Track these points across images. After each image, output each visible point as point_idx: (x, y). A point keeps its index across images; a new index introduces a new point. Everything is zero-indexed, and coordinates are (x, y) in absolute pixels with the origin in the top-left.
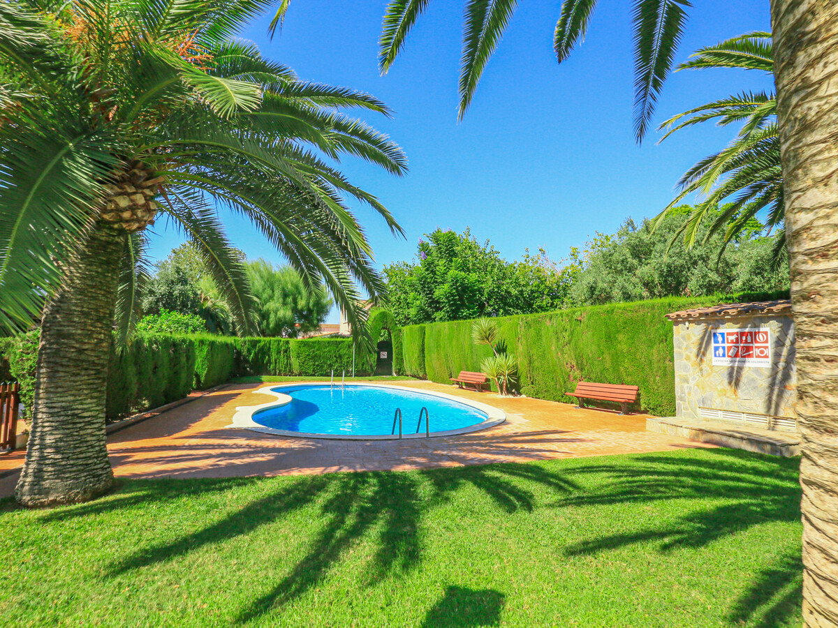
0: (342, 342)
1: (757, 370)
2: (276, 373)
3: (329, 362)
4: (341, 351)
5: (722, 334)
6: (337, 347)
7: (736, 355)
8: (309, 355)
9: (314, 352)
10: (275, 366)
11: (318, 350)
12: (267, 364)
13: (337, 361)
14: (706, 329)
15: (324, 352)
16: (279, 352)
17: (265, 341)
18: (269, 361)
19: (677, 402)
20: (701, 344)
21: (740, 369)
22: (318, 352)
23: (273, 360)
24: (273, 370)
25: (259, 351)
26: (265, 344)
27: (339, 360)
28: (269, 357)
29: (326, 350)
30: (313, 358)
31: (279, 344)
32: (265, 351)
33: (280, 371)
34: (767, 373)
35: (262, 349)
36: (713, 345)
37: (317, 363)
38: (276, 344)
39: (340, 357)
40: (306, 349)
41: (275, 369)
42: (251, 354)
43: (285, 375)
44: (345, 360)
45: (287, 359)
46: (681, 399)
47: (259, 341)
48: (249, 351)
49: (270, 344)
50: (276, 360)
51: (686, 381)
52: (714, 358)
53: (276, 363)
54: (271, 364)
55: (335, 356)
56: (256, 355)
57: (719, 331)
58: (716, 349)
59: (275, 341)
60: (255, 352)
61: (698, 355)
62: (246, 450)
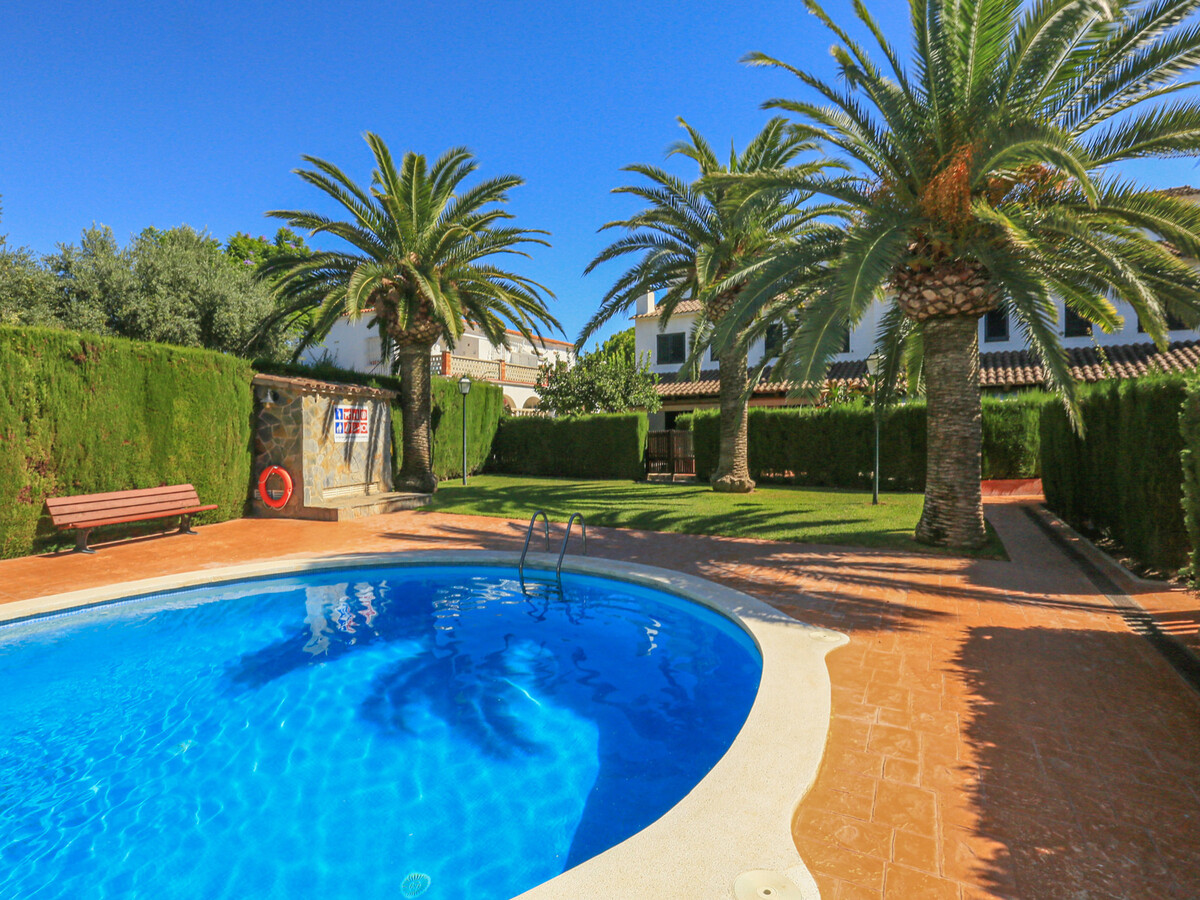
1: (362, 443)
5: (341, 410)
7: (350, 432)
14: (330, 404)
19: (305, 488)
20: (325, 419)
21: (352, 443)
34: (366, 446)
36: (335, 421)
46: (309, 483)
51: (314, 461)
52: (336, 435)
57: (340, 407)
58: (337, 425)
61: (323, 432)
62: (802, 568)
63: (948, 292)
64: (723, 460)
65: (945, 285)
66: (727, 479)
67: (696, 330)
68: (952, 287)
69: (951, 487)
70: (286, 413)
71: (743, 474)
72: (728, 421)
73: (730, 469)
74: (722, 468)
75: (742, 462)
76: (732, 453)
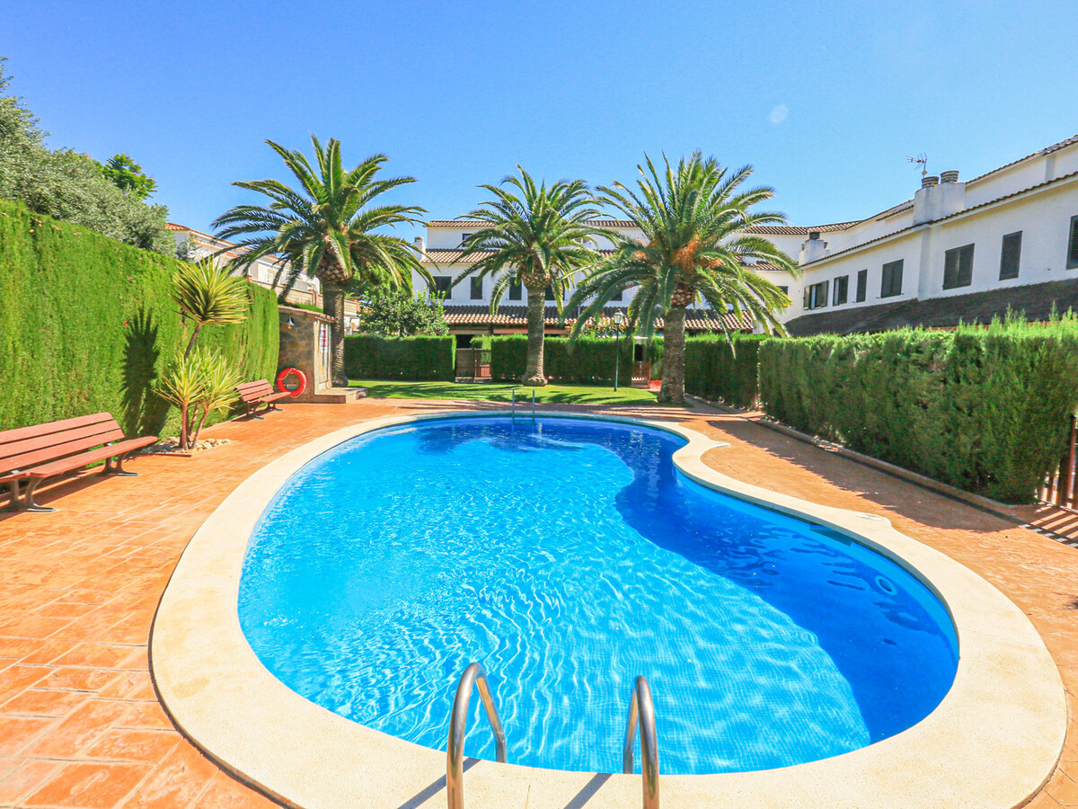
1: (326, 353)
5: (321, 331)
7: (323, 346)
34: (327, 356)
36: (320, 338)
52: (321, 348)
57: (321, 329)
58: (321, 341)
63: (678, 296)
64: (529, 367)
65: (677, 293)
66: (534, 379)
67: (499, 285)
68: (680, 294)
69: (674, 379)
70: (299, 332)
71: (541, 376)
72: (534, 343)
73: (535, 373)
74: (530, 372)
75: (541, 369)
76: (536, 363)
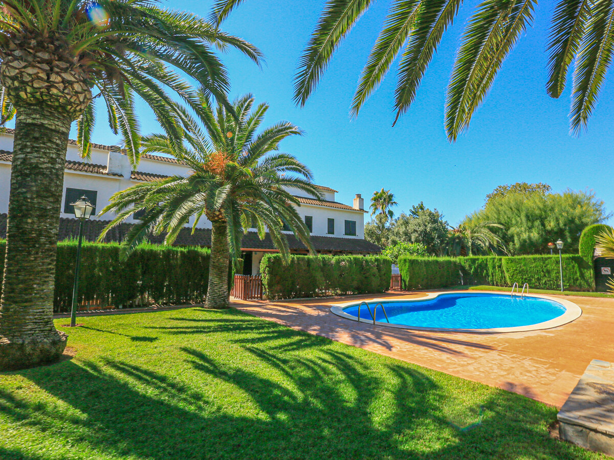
0: (549, 258)
2: (494, 283)
3: (536, 277)
4: (548, 266)
6: (544, 263)
8: (516, 270)
9: (520, 267)
10: (493, 278)
11: (524, 265)
12: (485, 276)
13: (545, 276)
15: (531, 268)
16: (494, 267)
17: (482, 259)
18: (487, 274)
22: (524, 268)
23: (490, 274)
24: (491, 281)
25: (478, 267)
26: (483, 261)
27: (547, 275)
28: (487, 271)
29: (532, 266)
30: (520, 272)
31: (494, 261)
32: (483, 266)
33: (497, 282)
35: (480, 265)
37: (524, 277)
38: (492, 261)
39: (548, 272)
40: (513, 264)
41: (492, 281)
42: (471, 269)
43: (502, 286)
44: (553, 275)
45: (502, 273)
47: (478, 259)
48: (470, 266)
49: (487, 261)
50: (492, 274)
53: (493, 276)
54: (489, 276)
55: (543, 271)
56: (476, 269)
59: (491, 259)
60: (475, 267)
